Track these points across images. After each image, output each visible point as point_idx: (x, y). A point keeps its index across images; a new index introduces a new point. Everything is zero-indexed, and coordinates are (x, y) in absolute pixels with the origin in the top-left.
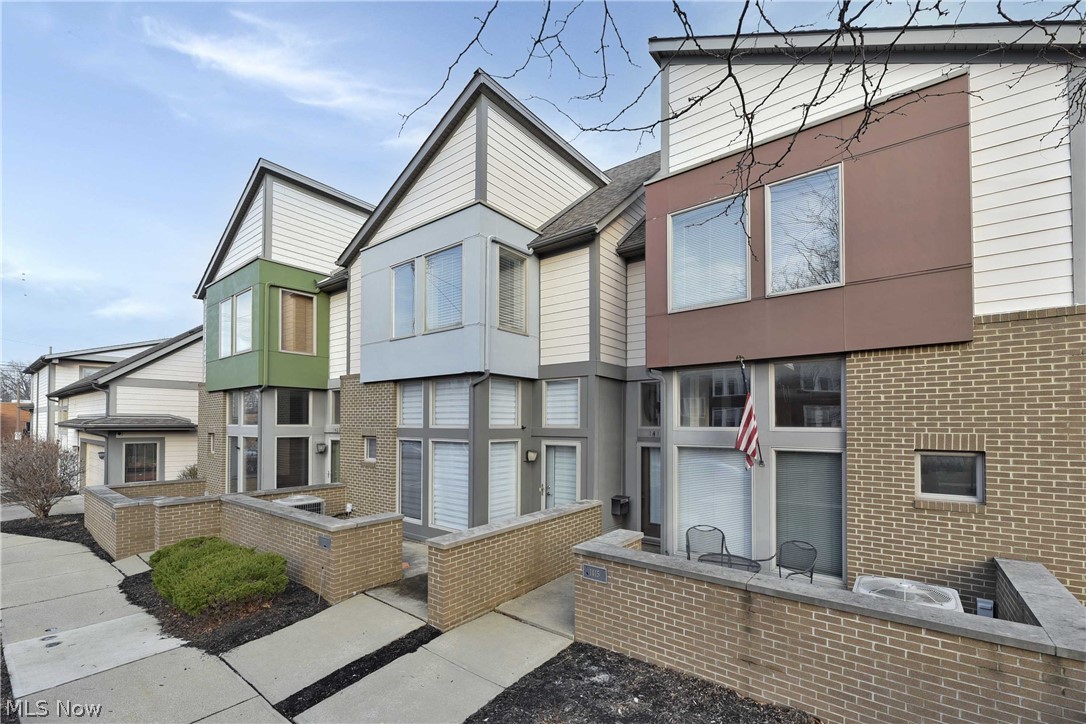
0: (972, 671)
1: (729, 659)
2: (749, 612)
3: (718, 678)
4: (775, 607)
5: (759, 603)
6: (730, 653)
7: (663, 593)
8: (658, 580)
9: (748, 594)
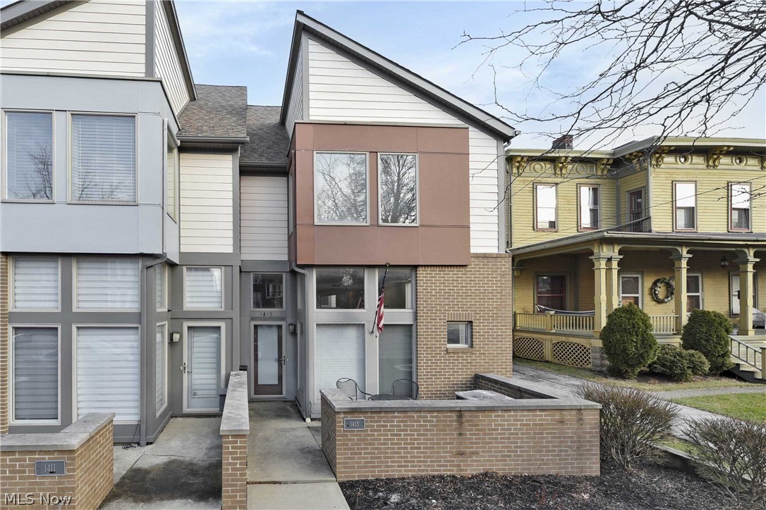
0: (554, 425)
1: (450, 457)
2: (460, 423)
3: (444, 470)
4: (475, 417)
5: (467, 416)
6: (451, 452)
7: (408, 426)
8: (404, 417)
9: (460, 413)
